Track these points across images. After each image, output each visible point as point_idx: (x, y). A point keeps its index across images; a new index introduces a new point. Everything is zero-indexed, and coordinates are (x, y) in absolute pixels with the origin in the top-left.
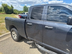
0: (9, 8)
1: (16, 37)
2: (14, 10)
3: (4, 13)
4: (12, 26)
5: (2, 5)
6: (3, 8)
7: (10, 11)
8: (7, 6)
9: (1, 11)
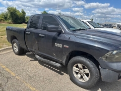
0: (18, 14)
2: (27, 18)
3: (10, 21)
5: (8, 9)
6: (9, 15)
7: (20, 19)
8: (15, 12)
9: (6, 18)
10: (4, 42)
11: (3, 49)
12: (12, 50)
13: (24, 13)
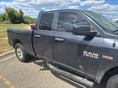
0: (16, 14)
1: (22, 55)
2: (25, 17)
3: (8, 21)
4: (16, 40)
5: (6, 10)
6: (7, 15)
7: (18, 19)
8: (13, 12)
9: (4, 19)
10: (5, 45)
11: (4, 54)
12: (15, 55)
13: (21, 12)
